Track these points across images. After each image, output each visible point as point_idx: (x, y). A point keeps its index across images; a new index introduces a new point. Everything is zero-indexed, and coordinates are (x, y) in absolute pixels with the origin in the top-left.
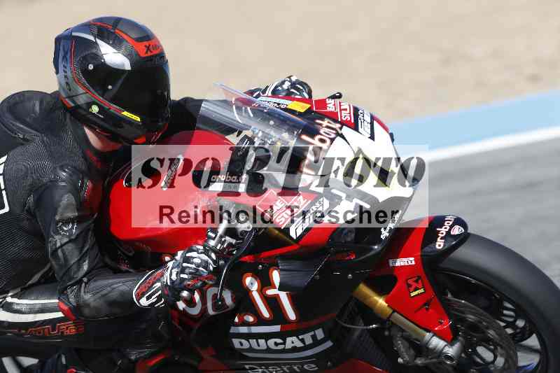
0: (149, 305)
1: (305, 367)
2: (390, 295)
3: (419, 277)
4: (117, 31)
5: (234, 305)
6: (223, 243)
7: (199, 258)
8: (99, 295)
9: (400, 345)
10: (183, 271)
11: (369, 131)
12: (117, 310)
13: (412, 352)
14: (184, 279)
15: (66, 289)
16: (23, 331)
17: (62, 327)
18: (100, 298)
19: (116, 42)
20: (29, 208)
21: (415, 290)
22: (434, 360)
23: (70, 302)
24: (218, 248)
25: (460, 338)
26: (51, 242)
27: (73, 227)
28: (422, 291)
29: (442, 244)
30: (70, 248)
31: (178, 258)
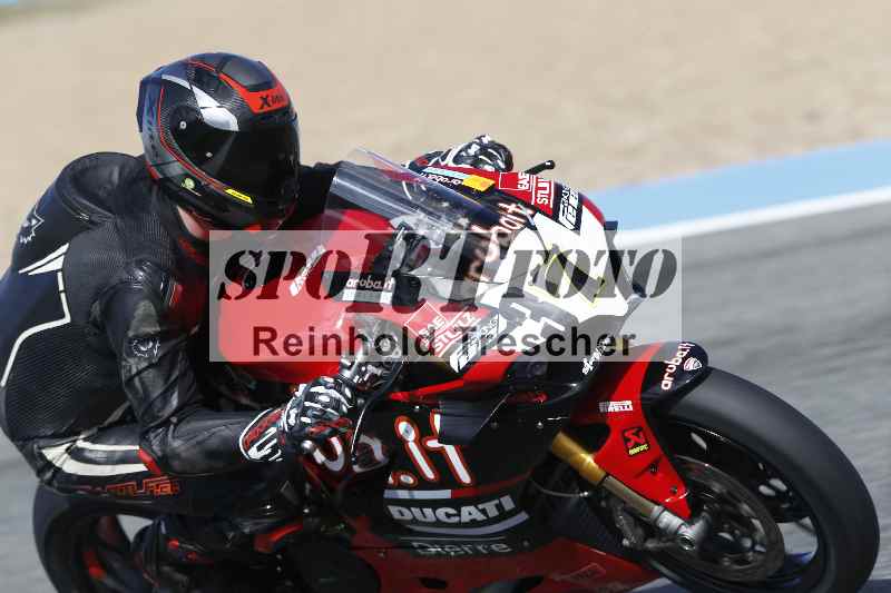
0: (262, 458)
1: (493, 547)
2: (600, 452)
3: (640, 429)
4: (222, 75)
5: (387, 461)
6: (362, 374)
7: (327, 394)
8: (194, 442)
9: (622, 521)
10: (304, 412)
11: (573, 220)
12: (219, 464)
13: (640, 531)
14: (305, 424)
15: (147, 432)
16: (99, 489)
17: (151, 485)
18: (194, 446)
19: (219, 91)
20: (95, 318)
21: (635, 447)
22: (668, 544)
23: (152, 451)
24: (355, 381)
25: (704, 514)
26: (125, 367)
27: (154, 346)
28: (644, 447)
29: (670, 383)
30: (151, 376)
31: (298, 394)
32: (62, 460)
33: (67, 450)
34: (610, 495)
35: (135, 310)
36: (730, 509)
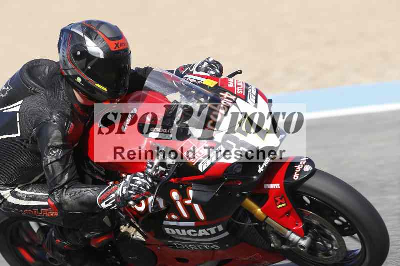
0: (107, 208)
1: (212, 246)
2: (264, 207)
3: (283, 196)
4: (98, 31)
5: (165, 208)
6: (157, 171)
8: (74, 197)
10: (130, 188)
11: (254, 101)
13: (279, 241)
14: (131, 194)
15: (53, 191)
16: (21, 211)
17: (45, 212)
18: (75, 199)
20: (33, 136)
21: (280, 204)
22: (292, 247)
23: (55, 200)
24: (154, 174)
25: (309, 234)
26: (45, 160)
27: (59, 152)
28: (284, 205)
29: (297, 177)
30: (56, 165)
31: (127, 179)
32: (7, 196)
33: (11, 192)
34: (266, 225)
35: (52, 134)
36: (322, 232)
